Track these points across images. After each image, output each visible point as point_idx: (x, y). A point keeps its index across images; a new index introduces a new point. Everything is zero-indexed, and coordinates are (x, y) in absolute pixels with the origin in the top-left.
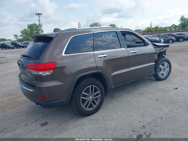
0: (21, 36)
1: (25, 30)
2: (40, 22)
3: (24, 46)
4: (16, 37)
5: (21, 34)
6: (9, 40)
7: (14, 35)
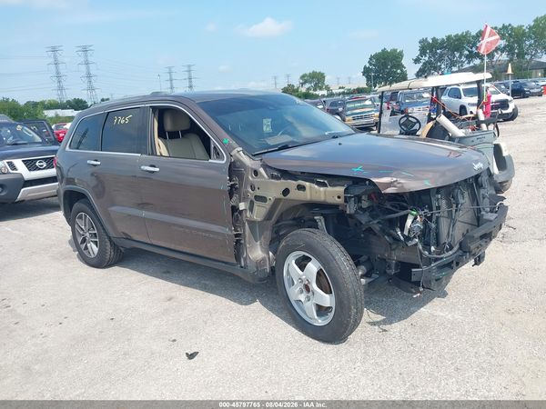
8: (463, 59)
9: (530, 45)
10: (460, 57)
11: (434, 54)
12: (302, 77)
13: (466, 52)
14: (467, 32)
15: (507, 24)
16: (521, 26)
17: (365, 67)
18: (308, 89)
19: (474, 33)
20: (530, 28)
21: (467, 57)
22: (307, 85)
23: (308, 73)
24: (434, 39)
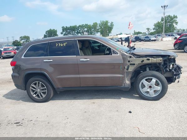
0: (154, 29)
1: (158, 23)
2: (164, 14)
3: (145, 40)
4: (148, 30)
5: (154, 27)
6: (144, 33)
7: (147, 29)
8: (76, 33)
9: (93, 30)
10: (75, 33)
11: (67, 32)
12: (21, 38)
13: (76, 32)
14: (76, 25)
15: (86, 24)
16: (90, 25)
17: (44, 35)
18: (23, 42)
19: (78, 26)
20: (93, 26)
21: (77, 33)
22: (23, 41)
23: (23, 36)
24: (66, 27)
